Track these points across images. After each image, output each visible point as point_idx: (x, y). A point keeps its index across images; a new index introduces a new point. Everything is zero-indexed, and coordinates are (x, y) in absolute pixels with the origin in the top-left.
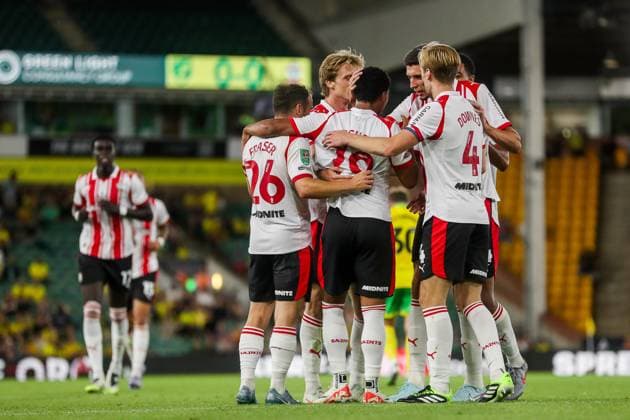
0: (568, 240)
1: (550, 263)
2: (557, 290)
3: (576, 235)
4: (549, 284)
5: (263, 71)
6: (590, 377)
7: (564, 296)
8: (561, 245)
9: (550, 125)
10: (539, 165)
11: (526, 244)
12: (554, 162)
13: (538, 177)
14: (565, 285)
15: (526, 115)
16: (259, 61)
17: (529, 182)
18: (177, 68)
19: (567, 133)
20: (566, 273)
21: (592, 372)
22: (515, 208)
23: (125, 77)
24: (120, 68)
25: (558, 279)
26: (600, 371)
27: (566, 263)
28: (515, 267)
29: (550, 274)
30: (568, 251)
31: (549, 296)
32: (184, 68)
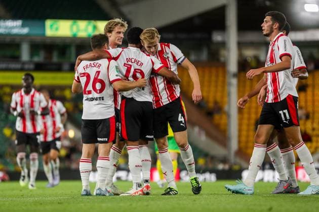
0: (249, 113)
1: (240, 125)
2: (243, 139)
3: (253, 110)
4: (240, 136)
5: (95, 27)
6: (261, 183)
7: (247, 142)
8: (246, 116)
9: (240, 55)
10: (235, 75)
11: (228, 115)
12: (242, 74)
13: (234, 81)
14: (248, 136)
15: (228, 50)
16: (93, 23)
17: (230, 84)
18: (51, 26)
19: (249, 60)
20: (248, 130)
21: (262, 180)
22: (222, 97)
23: (25, 31)
24: (23, 26)
25: (244, 133)
26: (266, 180)
27: (248, 125)
28: (222, 127)
29: (240, 131)
30: (249, 119)
31: (239, 142)
32: (55, 26)
